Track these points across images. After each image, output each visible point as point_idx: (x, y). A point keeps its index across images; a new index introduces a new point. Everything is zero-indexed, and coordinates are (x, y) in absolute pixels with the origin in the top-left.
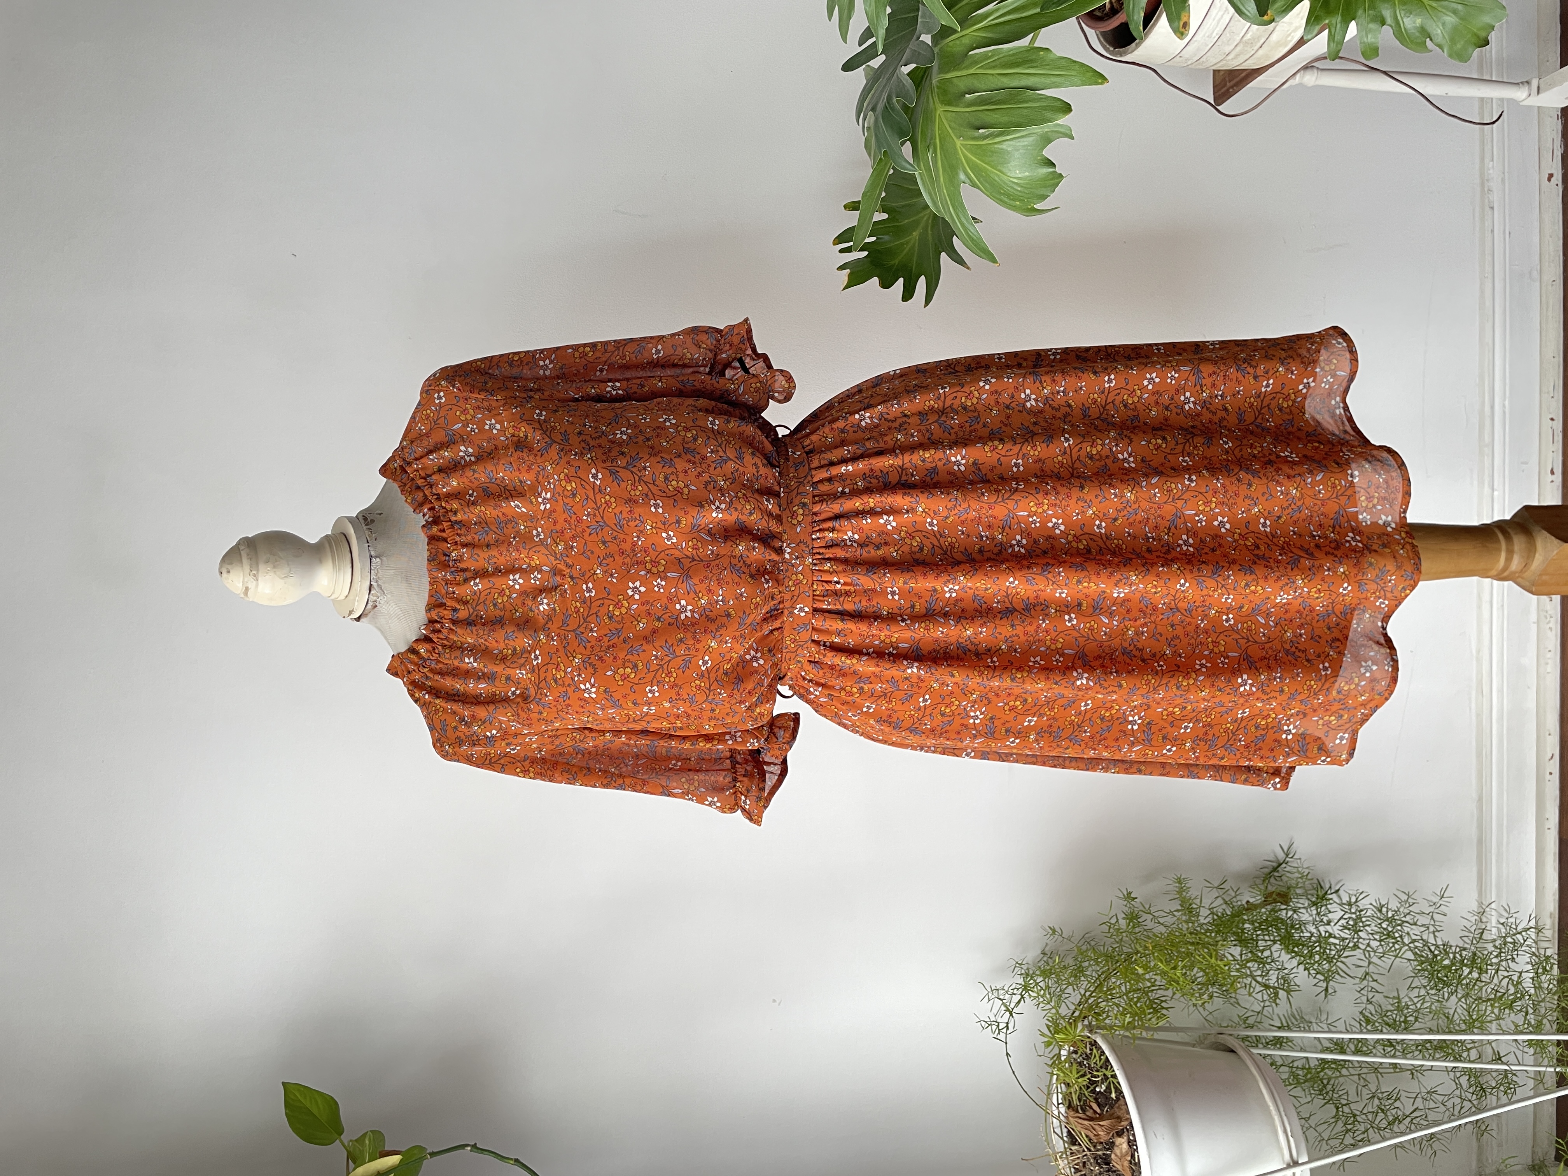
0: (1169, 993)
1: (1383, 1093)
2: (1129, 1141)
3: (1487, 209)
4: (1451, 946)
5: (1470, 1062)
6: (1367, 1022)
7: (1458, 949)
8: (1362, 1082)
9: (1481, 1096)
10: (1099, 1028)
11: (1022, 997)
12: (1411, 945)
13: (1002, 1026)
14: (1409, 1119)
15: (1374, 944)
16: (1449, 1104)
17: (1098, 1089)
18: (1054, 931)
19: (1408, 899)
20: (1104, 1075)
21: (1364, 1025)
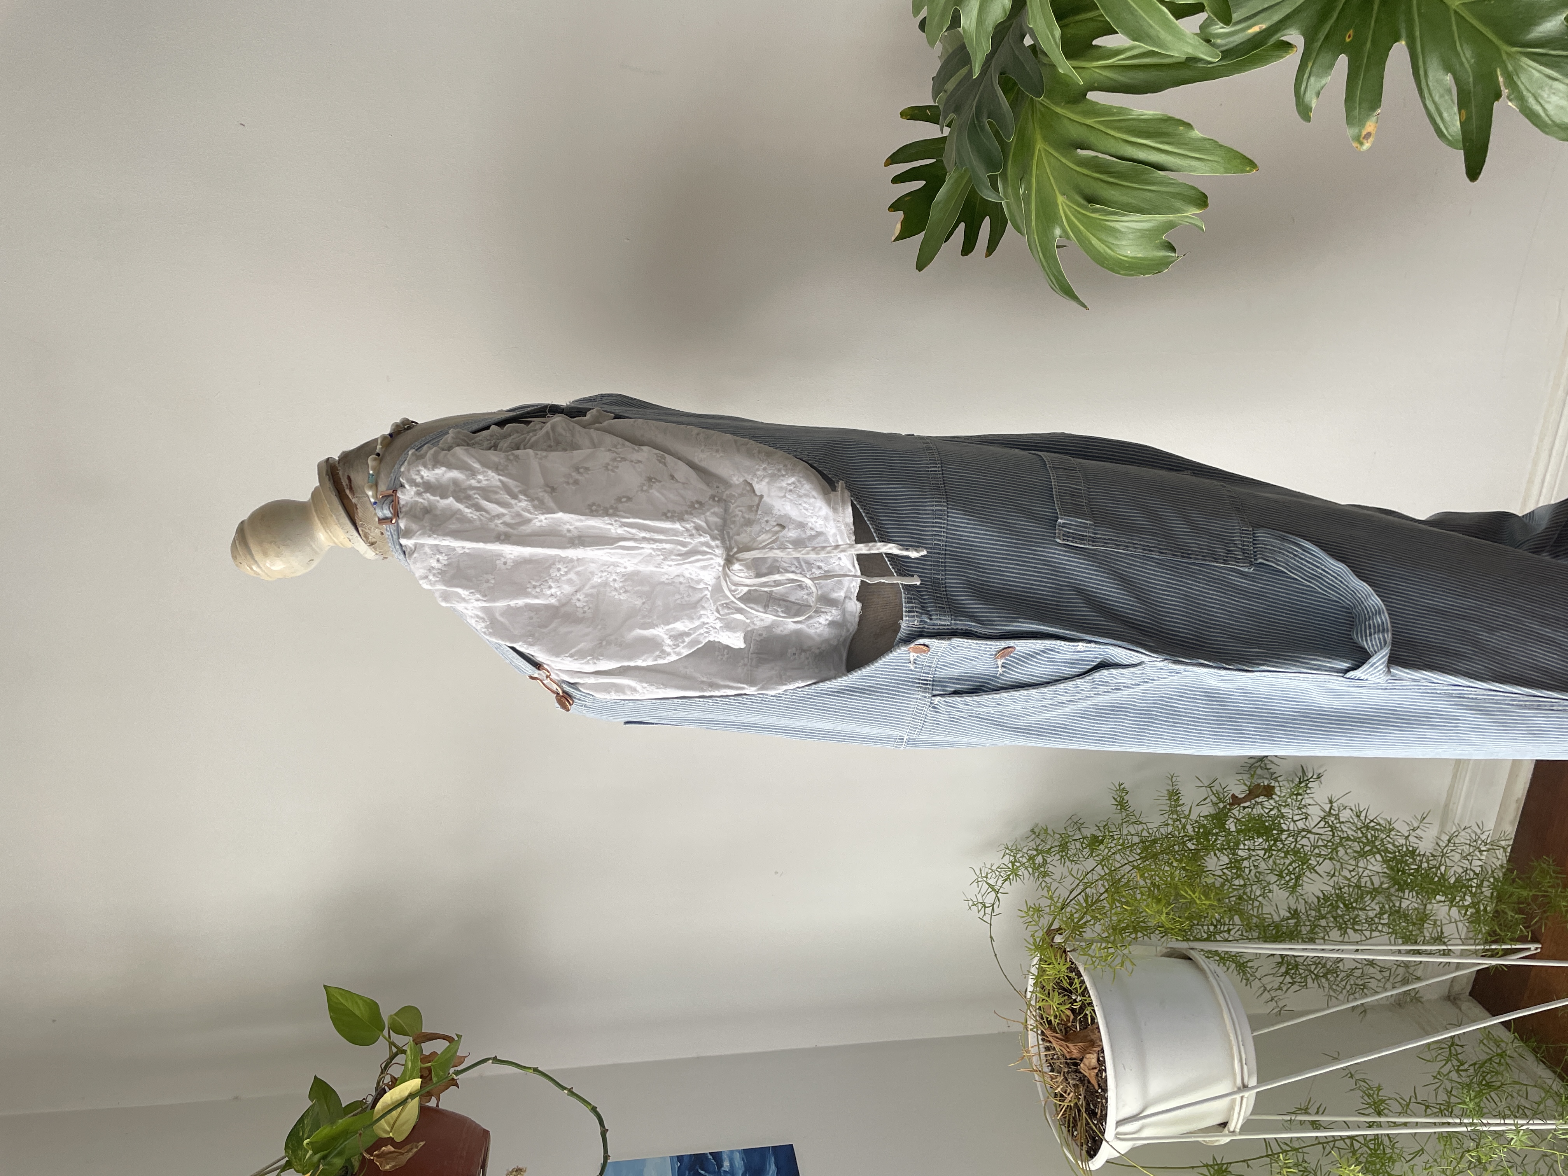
2: (1098, 1060)
18: (1046, 830)
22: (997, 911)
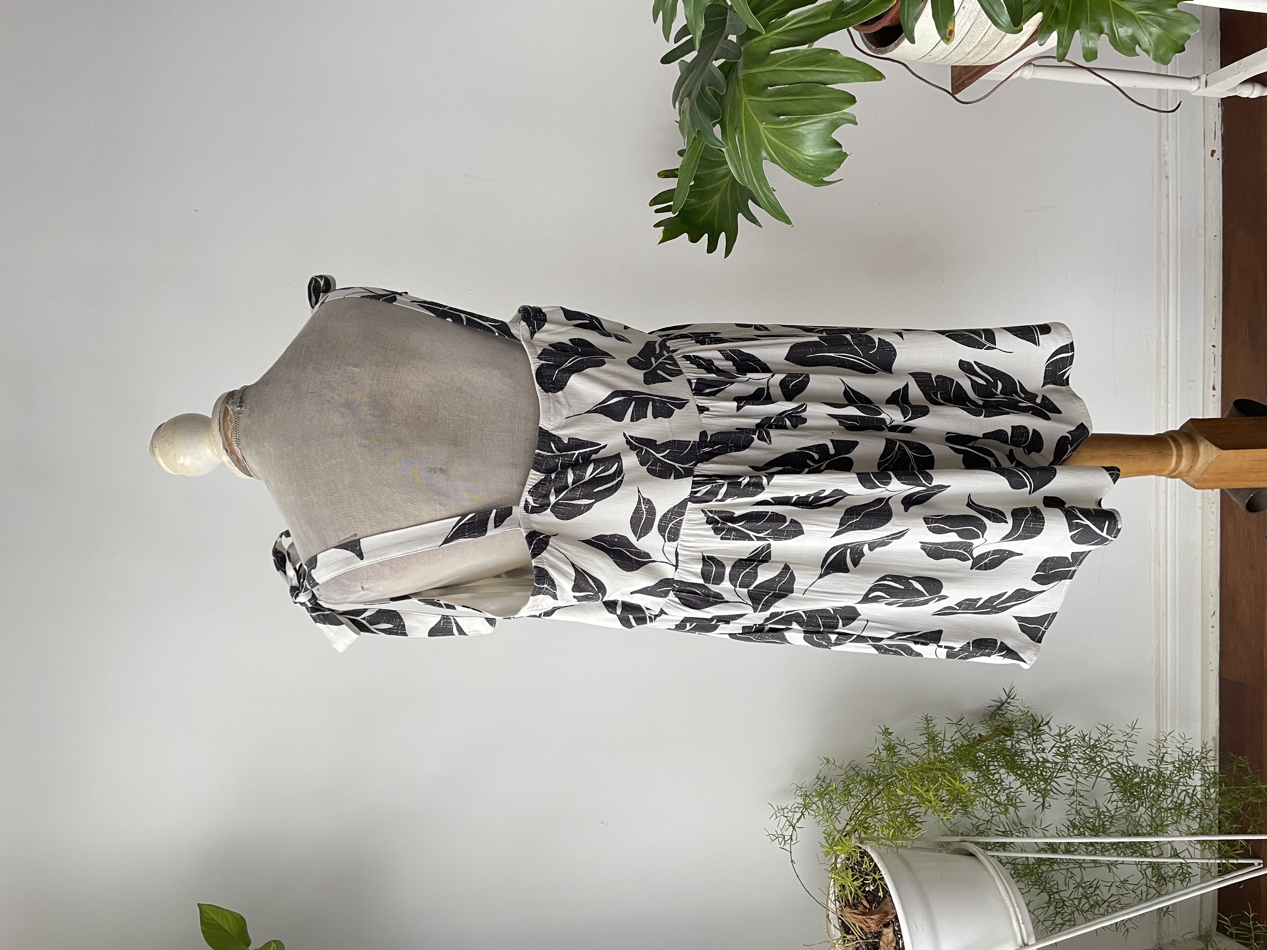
0: (923, 810)
1: (1084, 883)
2: (894, 931)
3: (1164, 179)
4: (1140, 767)
5: (1154, 857)
6: (1074, 828)
7: (1145, 770)
8: (1069, 875)
9: (1163, 885)
10: (867, 839)
11: (803, 814)
12: (1109, 767)
13: (787, 838)
14: (1106, 904)
15: (1080, 767)
16: (1138, 892)
17: (867, 889)
18: (828, 761)
19: (1108, 731)
20: (874, 878)
21: (1072, 830)
22: (794, 841)
